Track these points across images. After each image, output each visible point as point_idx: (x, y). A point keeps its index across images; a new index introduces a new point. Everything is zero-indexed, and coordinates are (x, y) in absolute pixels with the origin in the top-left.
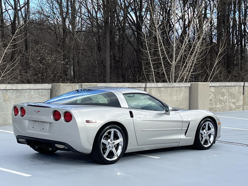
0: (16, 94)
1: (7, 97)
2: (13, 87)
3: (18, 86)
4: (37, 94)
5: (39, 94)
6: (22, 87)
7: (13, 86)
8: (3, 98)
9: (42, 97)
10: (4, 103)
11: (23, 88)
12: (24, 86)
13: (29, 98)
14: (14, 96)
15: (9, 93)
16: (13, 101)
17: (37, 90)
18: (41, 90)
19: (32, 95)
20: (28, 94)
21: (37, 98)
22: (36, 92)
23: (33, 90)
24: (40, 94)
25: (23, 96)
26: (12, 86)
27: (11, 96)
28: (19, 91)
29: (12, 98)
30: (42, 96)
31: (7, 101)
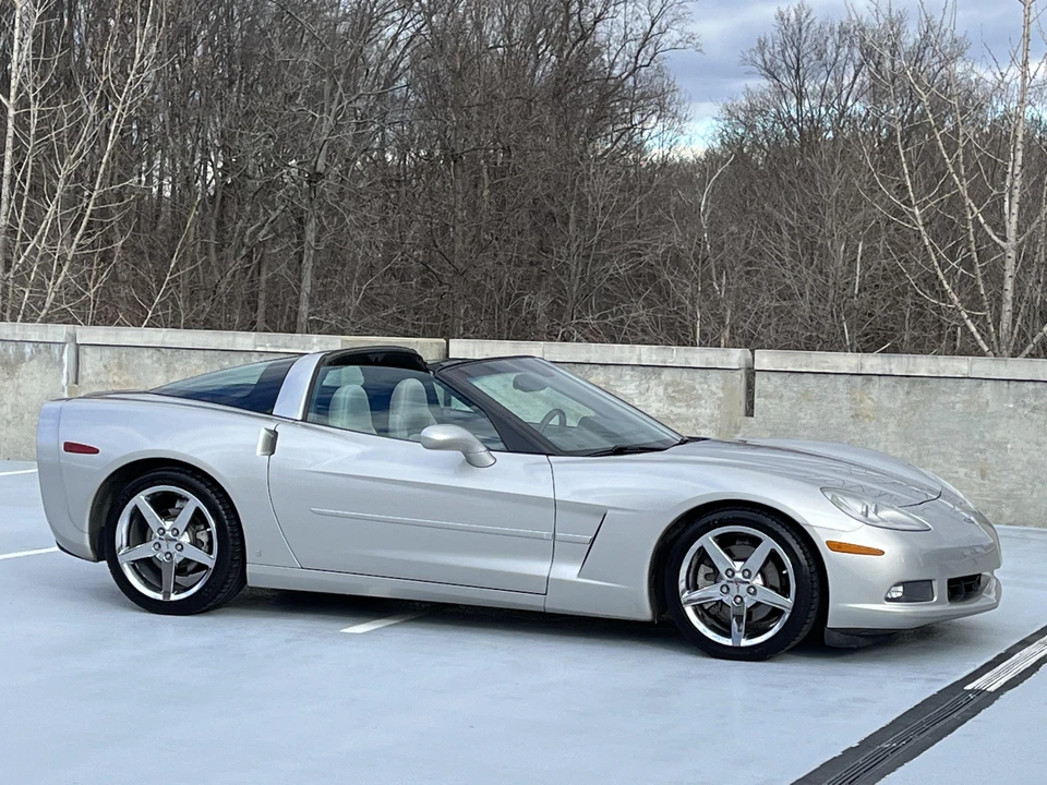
0: (908, 393)
1: (870, 402)
2: (893, 366)
3: (914, 365)
4: (1011, 399)
5: (1019, 400)
6: (934, 369)
7: (892, 360)
8: (851, 409)
9: (1035, 416)
10: (851, 428)
11: (938, 372)
12: (943, 364)
13: (970, 414)
14: (898, 404)
15: (877, 390)
16: (896, 422)
17: (1013, 384)
18: (1031, 386)
19: (987, 403)
20: (967, 397)
21: (1009, 417)
22: (1005, 391)
23: (989, 383)
24: (1027, 400)
25: (943, 404)
26: (890, 364)
27: (886, 403)
28: (923, 383)
29: (889, 409)
30: (1035, 409)
31: (867, 420)
